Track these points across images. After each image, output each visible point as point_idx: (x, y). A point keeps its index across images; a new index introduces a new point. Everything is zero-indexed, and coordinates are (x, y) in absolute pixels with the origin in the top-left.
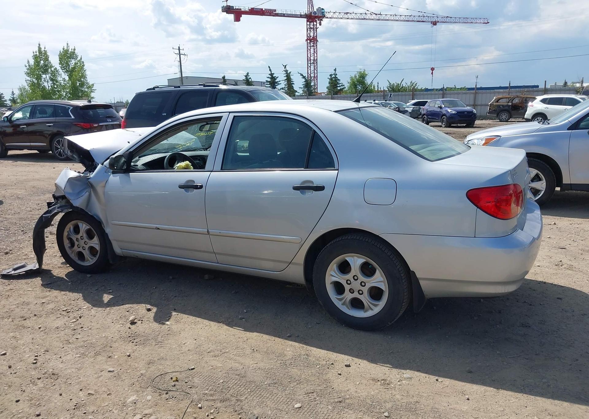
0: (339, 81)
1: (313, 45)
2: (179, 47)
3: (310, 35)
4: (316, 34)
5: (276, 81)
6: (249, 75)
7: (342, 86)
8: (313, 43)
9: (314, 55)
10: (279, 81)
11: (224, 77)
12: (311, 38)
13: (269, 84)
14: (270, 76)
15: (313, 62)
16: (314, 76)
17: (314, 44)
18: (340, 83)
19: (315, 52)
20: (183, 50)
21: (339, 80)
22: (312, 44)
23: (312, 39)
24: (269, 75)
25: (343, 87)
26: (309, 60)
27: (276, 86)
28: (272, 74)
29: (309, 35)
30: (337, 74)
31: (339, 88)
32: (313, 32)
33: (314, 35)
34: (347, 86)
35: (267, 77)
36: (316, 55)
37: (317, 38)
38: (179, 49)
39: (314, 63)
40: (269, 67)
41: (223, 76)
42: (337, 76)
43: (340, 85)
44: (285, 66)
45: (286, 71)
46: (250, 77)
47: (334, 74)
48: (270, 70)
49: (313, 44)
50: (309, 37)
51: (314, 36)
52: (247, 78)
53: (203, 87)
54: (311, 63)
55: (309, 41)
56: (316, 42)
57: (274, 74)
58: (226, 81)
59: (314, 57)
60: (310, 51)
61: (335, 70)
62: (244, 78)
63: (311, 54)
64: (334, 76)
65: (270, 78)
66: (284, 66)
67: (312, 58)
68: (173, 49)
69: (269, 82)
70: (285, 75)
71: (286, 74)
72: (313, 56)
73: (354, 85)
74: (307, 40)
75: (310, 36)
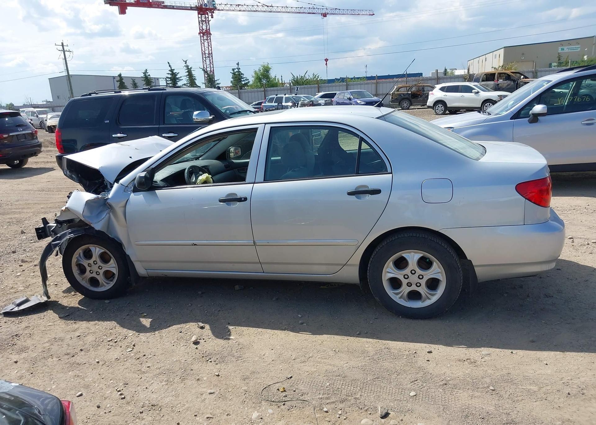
0: (243, 75)
1: (206, 38)
2: (62, 43)
3: (202, 28)
4: (208, 27)
5: (177, 77)
6: (147, 72)
7: (246, 80)
8: (206, 36)
9: (209, 49)
10: (181, 77)
11: (120, 75)
12: (204, 31)
13: (170, 81)
14: (170, 72)
15: (208, 56)
16: (211, 70)
17: (207, 38)
18: (244, 78)
19: (210, 45)
20: (67, 46)
21: (242, 74)
22: (205, 38)
23: (205, 33)
24: (169, 71)
25: (247, 81)
26: (203, 53)
27: (177, 82)
28: (172, 70)
29: (201, 28)
30: (240, 68)
31: (243, 83)
32: (205, 25)
33: (206, 28)
34: (251, 80)
35: (167, 74)
36: (210, 49)
37: (210, 31)
38: (63, 45)
39: (209, 57)
40: (169, 63)
41: (119, 74)
42: (240, 71)
43: (245, 79)
44: (186, 61)
45: (187, 66)
46: (148, 74)
47: (237, 68)
48: (170, 66)
49: (206, 37)
50: (201, 30)
51: (206, 29)
52: (145, 75)
53: (148, 91)
54: (206, 56)
55: (202, 35)
56: (209, 35)
57: (174, 70)
58: (123, 79)
59: (209, 51)
60: (204, 44)
61: (238, 64)
62: (142, 75)
63: (205, 48)
64: (237, 70)
65: (171, 74)
66: (184, 61)
67: (207, 52)
68: (55, 45)
69: (170, 78)
70: (187, 71)
71: (186, 69)
72: (208, 50)
73: (259, 79)
74: (200, 33)
75: (203, 30)
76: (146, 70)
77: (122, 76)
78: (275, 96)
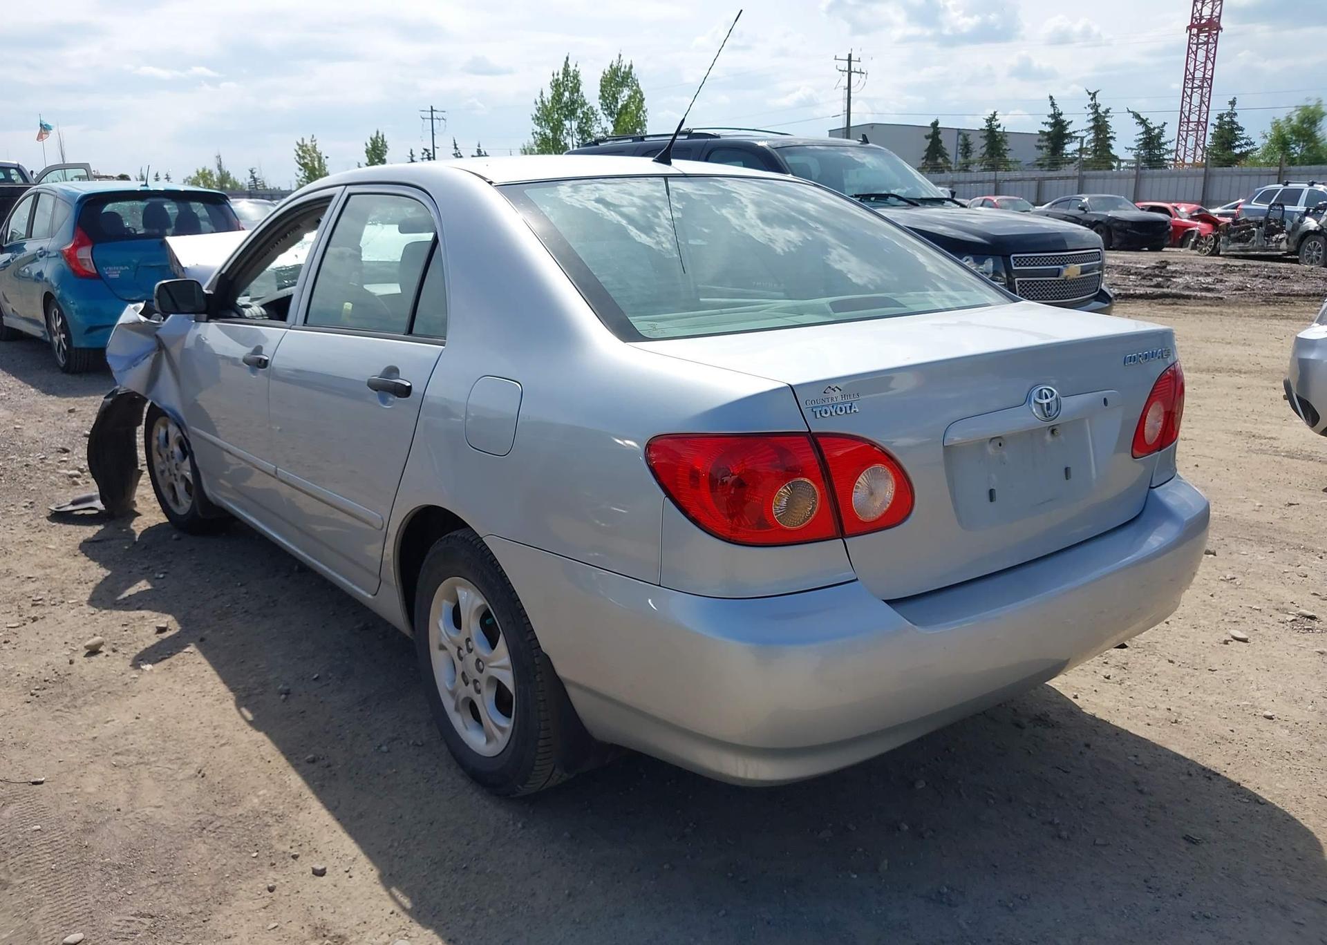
0: (1240, 132)
1: (1206, 39)
2: (850, 56)
3: (1201, 14)
4: (1218, 10)
5: (1067, 132)
6: (997, 117)
7: (1246, 144)
8: (1207, 34)
9: (1205, 67)
10: (1074, 132)
11: (935, 124)
12: (1203, 21)
13: (1047, 140)
14: (1051, 121)
15: (1200, 84)
16: (1199, 119)
17: (1208, 40)
18: (1243, 138)
19: (1210, 58)
20: (859, 61)
21: (1241, 129)
22: (1203, 38)
23: (1205, 25)
24: (1049, 116)
25: (1248, 148)
26: (1189, 78)
27: (1065, 144)
28: (1056, 116)
29: (1197, 15)
30: (1236, 114)
31: (1237, 151)
32: (1211, 7)
33: (1212, 12)
34: (1260, 143)
35: (1043, 123)
36: (1209, 66)
37: (1219, 20)
38: (850, 60)
39: (1201, 87)
40: (1051, 98)
41: (933, 121)
42: (1235, 119)
43: (1243, 142)
44: (1094, 94)
45: (1095, 107)
46: (998, 123)
47: (1228, 114)
48: (1053, 105)
49: (1206, 36)
50: (1196, 20)
51: (1212, 15)
52: (990, 126)
53: (688, 138)
54: (1195, 85)
55: (1195, 31)
56: (1215, 32)
57: (1061, 114)
58: (939, 133)
59: (1204, 72)
60: (1196, 55)
61: (1233, 103)
62: (984, 125)
63: (1198, 63)
64: (1227, 119)
65: (1052, 125)
66: (1090, 94)
67: (1199, 74)
68: (836, 59)
69: (1048, 134)
70: (1091, 117)
71: (1092, 114)
72: (1202, 69)
73: (1281, 142)
74: (1190, 28)
75: (1201, 18)
76: (995, 113)
77: (939, 126)
78: (1307, 185)
